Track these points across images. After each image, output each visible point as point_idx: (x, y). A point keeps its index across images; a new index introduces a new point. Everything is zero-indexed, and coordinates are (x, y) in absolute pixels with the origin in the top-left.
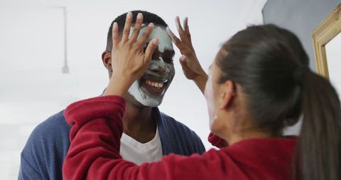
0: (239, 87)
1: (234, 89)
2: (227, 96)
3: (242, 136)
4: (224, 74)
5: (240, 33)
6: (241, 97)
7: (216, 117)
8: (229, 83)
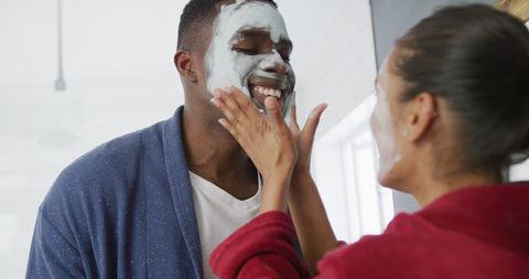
0: (442, 102)
1: (435, 105)
2: (423, 120)
3: (449, 184)
4: (411, 85)
5: (426, 22)
6: (447, 118)
7: (398, 158)
8: (426, 97)
